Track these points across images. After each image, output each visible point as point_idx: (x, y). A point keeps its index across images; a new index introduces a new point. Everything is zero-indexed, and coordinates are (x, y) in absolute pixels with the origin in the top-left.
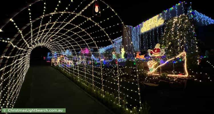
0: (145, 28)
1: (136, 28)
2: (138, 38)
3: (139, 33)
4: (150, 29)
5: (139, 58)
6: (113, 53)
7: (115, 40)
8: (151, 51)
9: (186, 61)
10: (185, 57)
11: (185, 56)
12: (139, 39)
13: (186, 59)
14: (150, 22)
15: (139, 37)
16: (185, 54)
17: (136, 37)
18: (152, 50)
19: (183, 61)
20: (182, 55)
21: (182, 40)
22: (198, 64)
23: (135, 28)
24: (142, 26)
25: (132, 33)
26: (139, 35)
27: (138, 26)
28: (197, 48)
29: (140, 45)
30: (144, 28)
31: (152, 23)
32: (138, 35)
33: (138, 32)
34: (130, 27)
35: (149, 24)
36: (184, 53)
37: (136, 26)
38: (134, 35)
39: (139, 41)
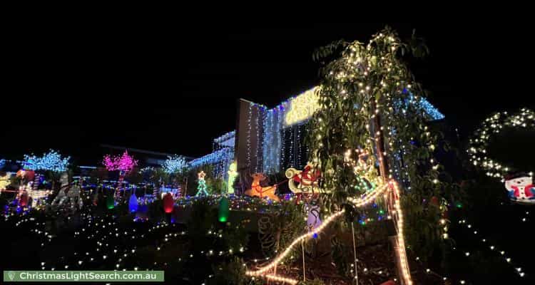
0: (295, 112)
1: (274, 111)
2: (279, 137)
3: (281, 125)
4: (307, 115)
5: (259, 194)
6: (199, 174)
7: (220, 138)
8: (296, 175)
9: (400, 224)
10: (397, 205)
11: (397, 202)
12: (279, 141)
13: (400, 216)
14: (306, 98)
15: (282, 136)
16: (397, 192)
17: (274, 135)
18: (298, 172)
19: (391, 220)
20: (385, 196)
21: (381, 131)
22: (445, 236)
23: (272, 110)
24: (288, 109)
25: (266, 124)
26: (281, 131)
27: (278, 107)
28: (435, 168)
29: (282, 156)
30: (293, 114)
31: (312, 101)
32: (278, 130)
33: (280, 121)
34: (260, 108)
35: (306, 104)
36: (392, 186)
37: (275, 107)
38: (269, 130)
39: (279, 146)
